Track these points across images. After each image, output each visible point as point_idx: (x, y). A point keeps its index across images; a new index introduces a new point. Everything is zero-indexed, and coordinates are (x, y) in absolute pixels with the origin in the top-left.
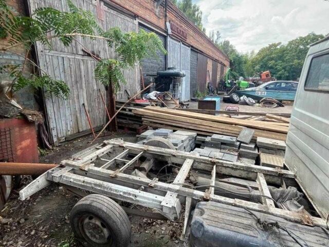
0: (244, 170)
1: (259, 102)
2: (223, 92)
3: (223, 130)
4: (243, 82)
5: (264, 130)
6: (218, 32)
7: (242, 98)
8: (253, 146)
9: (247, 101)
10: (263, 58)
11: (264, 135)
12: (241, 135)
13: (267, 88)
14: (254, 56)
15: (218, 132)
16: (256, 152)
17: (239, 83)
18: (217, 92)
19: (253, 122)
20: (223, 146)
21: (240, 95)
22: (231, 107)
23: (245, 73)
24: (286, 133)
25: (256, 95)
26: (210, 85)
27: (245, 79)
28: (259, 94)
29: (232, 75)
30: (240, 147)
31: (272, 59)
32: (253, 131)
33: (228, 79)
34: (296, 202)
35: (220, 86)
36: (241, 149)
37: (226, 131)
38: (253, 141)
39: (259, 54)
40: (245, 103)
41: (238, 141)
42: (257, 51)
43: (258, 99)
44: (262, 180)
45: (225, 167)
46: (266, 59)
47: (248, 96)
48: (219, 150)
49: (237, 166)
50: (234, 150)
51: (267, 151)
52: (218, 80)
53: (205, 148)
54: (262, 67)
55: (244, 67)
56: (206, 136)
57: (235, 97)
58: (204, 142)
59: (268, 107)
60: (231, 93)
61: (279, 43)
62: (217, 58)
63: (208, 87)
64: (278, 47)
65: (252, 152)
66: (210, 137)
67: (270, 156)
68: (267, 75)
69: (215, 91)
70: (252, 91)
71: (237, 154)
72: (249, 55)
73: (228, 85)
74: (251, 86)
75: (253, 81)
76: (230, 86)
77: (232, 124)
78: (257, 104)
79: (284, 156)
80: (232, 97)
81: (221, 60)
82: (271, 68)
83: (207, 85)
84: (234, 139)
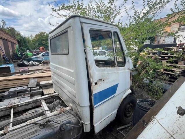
0: (33, 103)
1: (41, 64)
2: (17, 60)
3: (17, 84)
4: (29, 53)
5: (42, 77)
6: (3, 20)
7: (30, 62)
8: (38, 88)
9: (34, 64)
10: (39, 39)
11: (43, 80)
12: (30, 83)
13: (43, 56)
14: (33, 38)
15: (13, 87)
16: (41, 90)
17: (27, 54)
18: (12, 61)
19: (37, 74)
20: (19, 94)
21: (29, 61)
22: (23, 69)
23: (30, 48)
24: (50, 76)
25: (38, 60)
26: (4, 57)
27: (30, 52)
28: (40, 59)
29: (21, 49)
30: (31, 91)
31: (44, 40)
32: (36, 79)
33: (19, 52)
34: (60, 106)
35: (14, 56)
36: (32, 92)
37: (19, 84)
38: (38, 84)
39: (35, 37)
40: (33, 65)
41: (29, 88)
42: (34, 36)
43: (40, 62)
44: (44, 103)
45: (20, 106)
46: (40, 40)
47: (34, 61)
48: (16, 98)
49: (28, 102)
50: (27, 94)
51: (46, 88)
52: (11, 53)
53: (5, 100)
54: (39, 44)
55: (28, 45)
56: (4, 92)
57: (26, 62)
58: (3, 97)
59: (46, 65)
60: (22, 60)
61: (45, 32)
62: (6, 38)
63: (4, 58)
64: (45, 34)
65: (38, 91)
66: (7, 92)
67: (48, 90)
68: (43, 49)
69: (11, 60)
70: (35, 58)
71: (29, 95)
72: (30, 38)
73: (19, 56)
74: (34, 55)
75: (36, 52)
76: (21, 56)
77: (23, 79)
78: (40, 65)
79: (53, 87)
80: (23, 63)
81: (10, 40)
82: (44, 45)
83: (2, 57)
84: (26, 87)
